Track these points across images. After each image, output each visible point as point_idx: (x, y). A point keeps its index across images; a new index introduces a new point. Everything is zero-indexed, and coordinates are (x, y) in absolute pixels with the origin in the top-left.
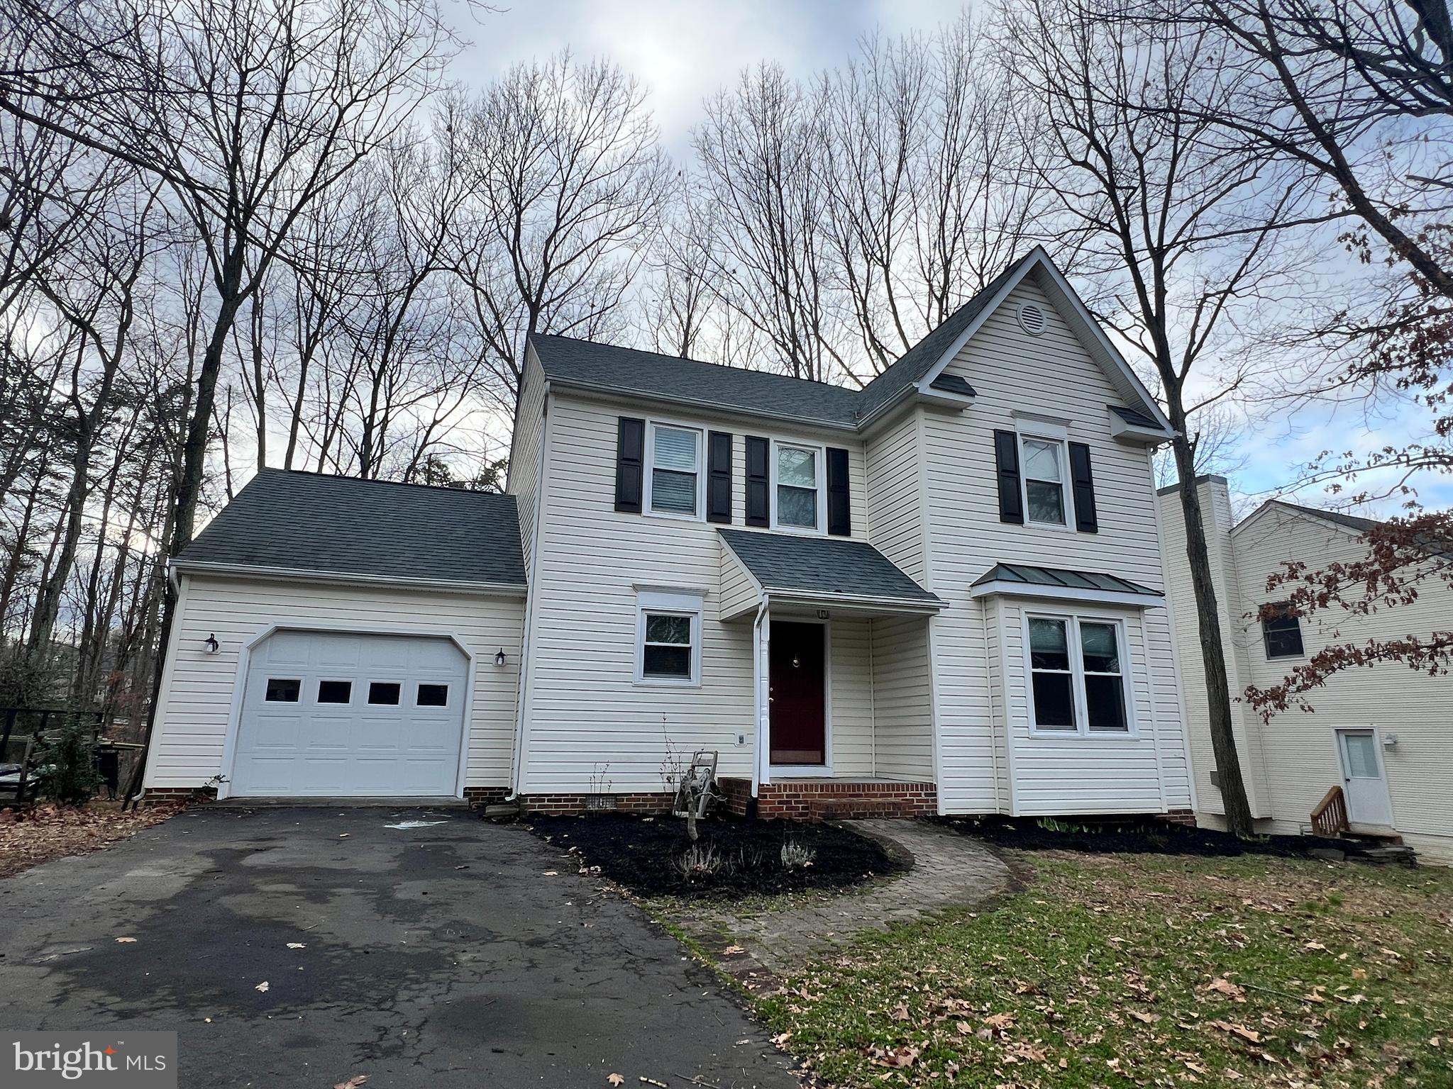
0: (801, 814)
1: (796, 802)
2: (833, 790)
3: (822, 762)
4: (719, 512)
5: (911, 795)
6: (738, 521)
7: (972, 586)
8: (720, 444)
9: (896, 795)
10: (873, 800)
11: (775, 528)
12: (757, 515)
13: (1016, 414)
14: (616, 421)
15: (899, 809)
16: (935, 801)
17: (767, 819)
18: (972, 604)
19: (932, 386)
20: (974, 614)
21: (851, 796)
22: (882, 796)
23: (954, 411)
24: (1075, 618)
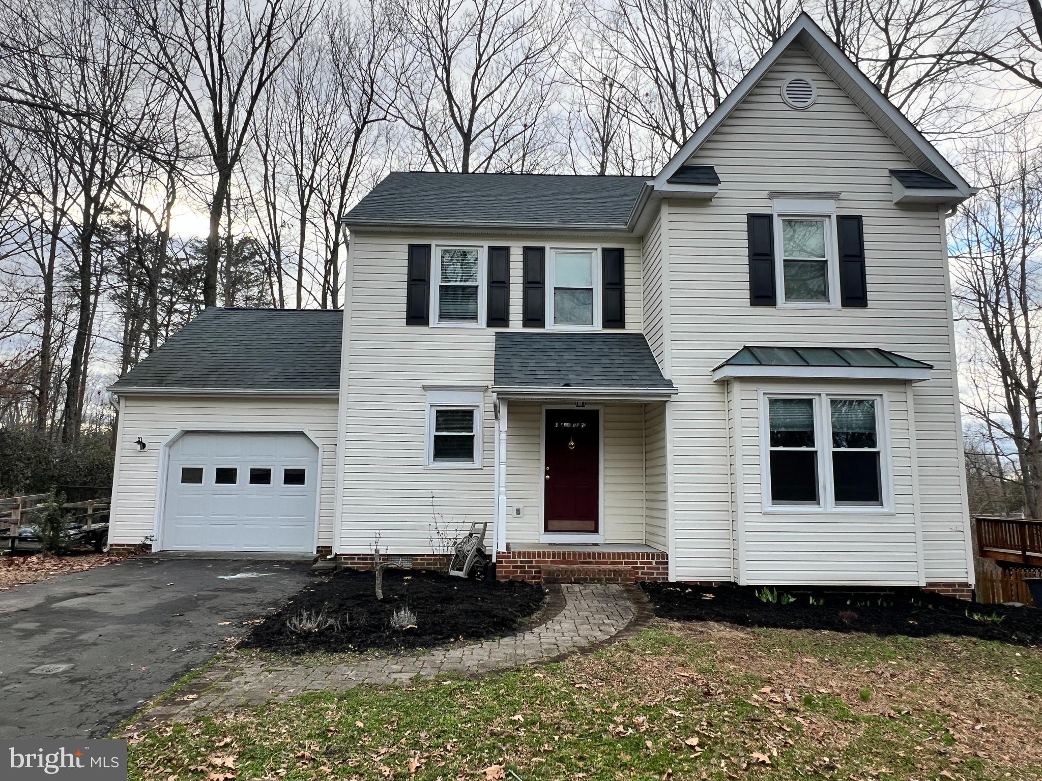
0: (534, 578)
1: (529, 567)
2: (564, 558)
3: (596, 530)
4: (498, 317)
5: (641, 563)
6: (516, 324)
7: (714, 370)
8: (499, 257)
9: (626, 563)
10: (603, 566)
11: (551, 327)
12: (534, 316)
13: (773, 195)
14: (406, 249)
15: (620, 575)
16: (667, 569)
17: (503, 581)
18: (715, 388)
19: (669, 182)
20: (718, 397)
21: (581, 563)
22: (612, 563)
23: (703, 201)
24: (823, 396)
